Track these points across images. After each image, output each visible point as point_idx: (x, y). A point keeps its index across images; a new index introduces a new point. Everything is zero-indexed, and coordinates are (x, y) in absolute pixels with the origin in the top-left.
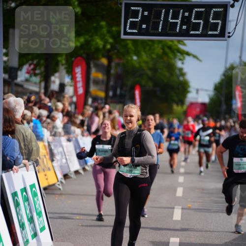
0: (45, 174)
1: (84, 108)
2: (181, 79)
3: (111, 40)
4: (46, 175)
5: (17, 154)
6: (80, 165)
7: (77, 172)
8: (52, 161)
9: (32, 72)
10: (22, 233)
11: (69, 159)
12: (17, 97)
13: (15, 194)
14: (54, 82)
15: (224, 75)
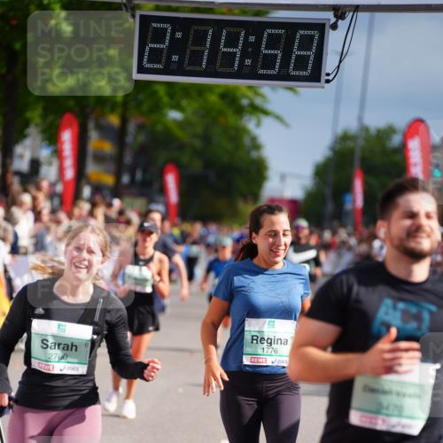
14: (21, 157)
15: (333, 149)
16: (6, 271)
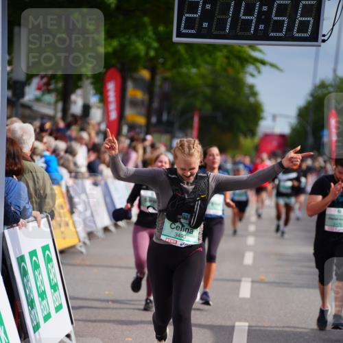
2: (252, 100)
3: (155, 45)
5: (24, 202)
7: (106, 229)
8: (72, 212)
9: (45, 88)
10: (30, 313)
11: (96, 211)
12: (24, 122)
13: (21, 259)
14: (75, 102)
15: (312, 95)
16: (68, 191)
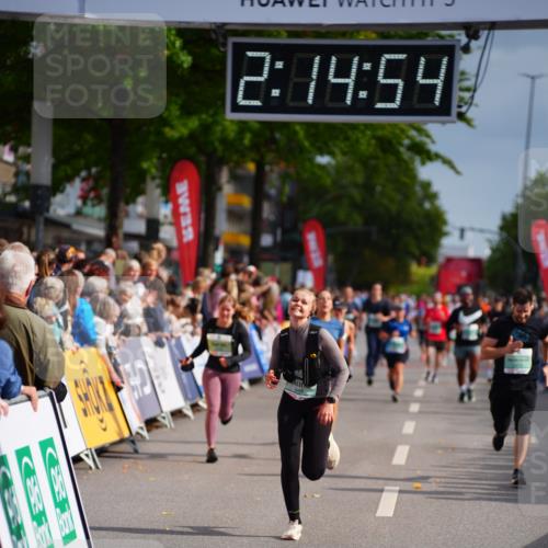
0: (100, 417)
1: (197, 274)
4: (102, 421)
6: (186, 398)
7: (177, 414)
8: (118, 389)
11: (160, 385)
